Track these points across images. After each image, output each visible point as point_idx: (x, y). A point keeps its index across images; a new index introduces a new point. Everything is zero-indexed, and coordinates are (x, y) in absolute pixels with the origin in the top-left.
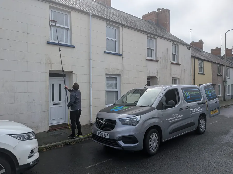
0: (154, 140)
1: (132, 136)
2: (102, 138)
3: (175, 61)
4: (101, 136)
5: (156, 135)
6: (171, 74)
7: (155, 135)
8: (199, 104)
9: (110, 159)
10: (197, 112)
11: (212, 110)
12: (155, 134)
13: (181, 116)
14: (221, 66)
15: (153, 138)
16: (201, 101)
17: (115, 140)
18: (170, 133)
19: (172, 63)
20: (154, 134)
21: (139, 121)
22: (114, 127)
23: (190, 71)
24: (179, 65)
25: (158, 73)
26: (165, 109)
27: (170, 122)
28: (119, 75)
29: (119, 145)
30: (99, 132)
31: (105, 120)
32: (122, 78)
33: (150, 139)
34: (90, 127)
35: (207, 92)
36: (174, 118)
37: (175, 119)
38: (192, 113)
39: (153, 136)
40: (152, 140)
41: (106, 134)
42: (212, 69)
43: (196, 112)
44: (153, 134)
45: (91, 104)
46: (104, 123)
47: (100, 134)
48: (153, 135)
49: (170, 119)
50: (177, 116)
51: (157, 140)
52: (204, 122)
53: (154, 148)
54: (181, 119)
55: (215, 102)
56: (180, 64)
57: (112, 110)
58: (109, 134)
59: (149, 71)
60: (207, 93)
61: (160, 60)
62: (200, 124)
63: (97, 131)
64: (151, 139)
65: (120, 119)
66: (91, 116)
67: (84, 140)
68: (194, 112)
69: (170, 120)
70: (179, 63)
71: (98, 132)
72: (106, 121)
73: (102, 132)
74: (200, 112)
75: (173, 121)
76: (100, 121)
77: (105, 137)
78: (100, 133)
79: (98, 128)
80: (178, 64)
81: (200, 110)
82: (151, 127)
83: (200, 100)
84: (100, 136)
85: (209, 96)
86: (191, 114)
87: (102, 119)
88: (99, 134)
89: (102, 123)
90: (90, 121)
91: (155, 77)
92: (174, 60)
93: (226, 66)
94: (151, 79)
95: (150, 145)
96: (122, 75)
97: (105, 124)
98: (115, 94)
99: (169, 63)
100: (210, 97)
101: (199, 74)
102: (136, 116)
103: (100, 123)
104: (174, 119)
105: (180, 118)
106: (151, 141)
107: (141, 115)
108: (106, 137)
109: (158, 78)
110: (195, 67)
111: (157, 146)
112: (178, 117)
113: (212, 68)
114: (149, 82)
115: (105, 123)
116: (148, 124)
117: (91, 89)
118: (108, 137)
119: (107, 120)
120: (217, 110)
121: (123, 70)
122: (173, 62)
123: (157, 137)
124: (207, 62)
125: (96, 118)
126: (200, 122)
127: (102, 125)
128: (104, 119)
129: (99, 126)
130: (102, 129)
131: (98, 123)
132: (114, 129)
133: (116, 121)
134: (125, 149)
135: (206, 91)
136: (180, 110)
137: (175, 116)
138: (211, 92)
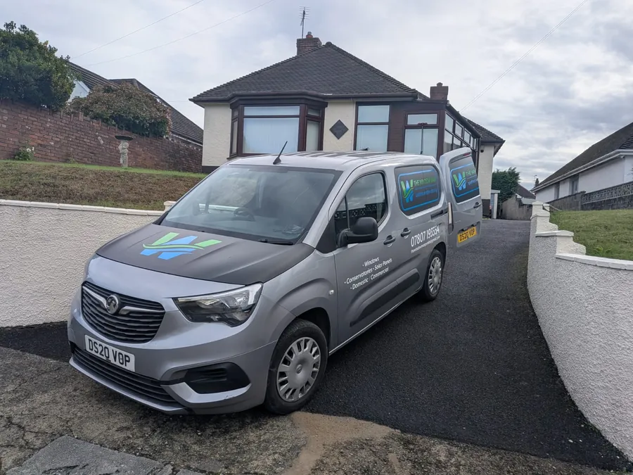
0: (303, 362)
2: (107, 363)
4: (105, 358)
5: (314, 346)
7: (309, 344)
8: (434, 216)
10: (429, 240)
11: (463, 230)
12: (311, 340)
13: (385, 263)
15: (298, 354)
16: (440, 206)
17: (158, 383)
18: (352, 324)
20: (306, 341)
21: (254, 306)
22: (156, 332)
26: (345, 245)
27: (355, 286)
29: (171, 400)
30: (93, 340)
31: (116, 298)
35: (454, 176)
36: (369, 271)
37: (371, 274)
38: (416, 246)
39: (302, 348)
40: (293, 359)
41: (120, 354)
43: (426, 241)
44: (304, 338)
46: (113, 309)
47: (100, 349)
48: (302, 345)
49: (356, 278)
50: (377, 263)
51: (315, 366)
52: (439, 264)
53: (294, 391)
54: (387, 270)
55: (474, 205)
58: (132, 357)
60: (456, 179)
62: (431, 273)
63: (87, 337)
64: (291, 353)
65: (181, 300)
68: (421, 244)
69: (356, 282)
71: (90, 340)
72: (122, 305)
73: (104, 345)
74: (435, 239)
75: (366, 280)
76: (98, 301)
77: (117, 363)
78: (98, 346)
79: (91, 325)
81: (436, 233)
82: (297, 317)
83: (437, 203)
84: (98, 355)
85: (460, 189)
86: (413, 251)
87: (106, 293)
88: (94, 349)
89: (106, 310)
95: (283, 374)
97: (117, 313)
100: (463, 191)
102: (246, 286)
103: (99, 306)
104: (368, 276)
105: (384, 267)
107: (262, 283)
108: (123, 366)
111: (307, 383)
112: (379, 266)
115: (118, 310)
116: (287, 312)
118: (131, 367)
119: (126, 299)
120: (475, 228)
123: (317, 353)
125: (83, 285)
126: (431, 268)
127: (106, 318)
128: (113, 293)
129: (94, 318)
130: (104, 331)
131: (91, 305)
132: (153, 336)
133: (163, 309)
134: (197, 412)
135: (453, 173)
136: (385, 244)
137: (372, 266)
138: (466, 177)
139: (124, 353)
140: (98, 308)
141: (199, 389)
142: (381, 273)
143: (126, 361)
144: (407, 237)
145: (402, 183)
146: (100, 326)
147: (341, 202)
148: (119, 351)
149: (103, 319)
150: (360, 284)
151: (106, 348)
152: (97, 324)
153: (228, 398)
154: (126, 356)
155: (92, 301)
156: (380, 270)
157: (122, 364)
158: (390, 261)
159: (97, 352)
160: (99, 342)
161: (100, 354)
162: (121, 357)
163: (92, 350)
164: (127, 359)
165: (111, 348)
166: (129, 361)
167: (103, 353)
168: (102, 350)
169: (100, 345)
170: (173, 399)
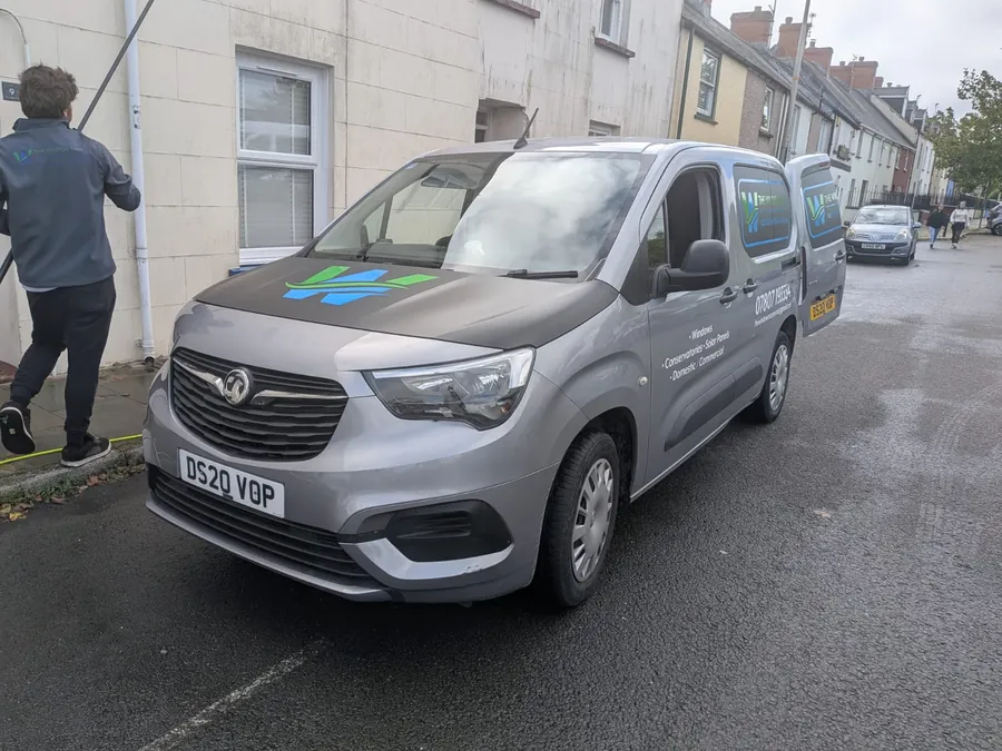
1: (466, 508)
2: (225, 503)
3: (608, 34)
4: (220, 493)
6: (586, 102)
7: (601, 470)
8: (785, 265)
9: (288, 665)
10: (777, 307)
11: (819, 298)
12: (603, 462)
13: (721, 338)
14: (777, 93)
15: (592, 497)
16: (792, 248)
17: (334, 538)
18: (669, 445)
19: (596, 39)
20: (598, 467)
21: (521, 390)
22: (329, 438)
23: (667, 100)
24: (628, 57)
25: (529, 85)
27: (677, 375)
28: (324, 69)
29: (360, 572)
30: (197, 459)
31: (243, 373)
32: (339, 85)
33: (580, 508)
34: (142, 379)
35: (809, 200)
36: (698, 349)
37: (699, 355)
38: (763, 314)
39: (595, 480)
40: (588, 510)
41: (252, 482)
42: (745, 101)
43: (773, 308)
44: (595, 466)
45: (144, 240)
46: (237, 396)
47: (210, 475)
48: (594, 476)
49: (678, 360)
50: (709, 337)
51: (609, 500)
52: (785, 358)
54: (721, 352)
55: (836, 254)
56: (633, 55)
57: (297, 293)
58: (279, 489)
59: (488, 71)
60: (811, 206)
61: (547, 13)
63: (184, 454)
64: (584, 502)
65: (377, 375)
66: (149, 311)
67: (94, 480)
68: (769, 312)
69: (678, 368)
70: (626, 45)
71: (189, 459)
72: (256, 388)
73: (219, 467)
74: (784, 308)
75: (692, 367)
76: (205, 383)
77: (247, 502)
78: (206, 470)
79: (191, 429)
80: (623, 53)
81: (786, 297)
82: (591, 421)
83: (785, 244)
84: (207, 487)
85: (818, 224)
86: (756, 323)
87: (223, 367)
88: (198, 475)
89: (223, 399)
90: (140, 345)
91: (517, 109)
92: (606, 30)
93: (794, 97)
94: (490, 121)
95: (578, 543)
96: (339, 72)
97: (246, 403)
98: (296, 185)
99: (586, 40)
100: (822, 228)
101: (698, 117)
102: (506, 351)
103: (208, 392)
104: (695, 359)
105: (717, 347)
106: (581, 519)
107: (534, 347)
108: (260, 507)
109: (529, 113)
110: (688, 84)
111: (603, 536)
112: (711, 343)
113: (745, 95)
114: (484, 131)
115: (249, 396)
116: (576, 410)
117: (138, 134)
118: (276, 508)
119: (263, 377)
121: (345, 39)
122: (601, 36)
123: (611, 482)
124: (734, 62)
125: (173, 354)
126: (775, 362)
127: (223, 414)
128: (238, 365)
129: (199, 415)
130: (219, 441)
131: (191, 392)
132: (323, 447)
133: (344, 393)
134: (409, 599)
135: (806, 196)
136: (722, 302)
137: (702, 341)
138: (825, 204)
139: (261, 481)
140: (206, 397)
141: (415, 552)
142: (713, 356)
143: (266, 496)
144: (750, 295)
145: (743, 194)
146: (211, 431)
147: (658, 210)
148: (250, 477)
149: (218, 416)
150: (684, 371)
151: (223, 472)
152: (204, 428)
153: (470, 571)
154: (265, 487)
155: (195, 385)
156: (712, 350)
157: (258, 502)
158: (726, 336)
159: (204, 482)
160: (208, 462)
161: (212, 485)
162: (255, 488)
163: (194, 478)
164: (268, 492)
165: (233, 472)
166: (272, 497)
167: (217, 483)
168: (215, 478)
169: (211, 468)
170: (364, 572)
